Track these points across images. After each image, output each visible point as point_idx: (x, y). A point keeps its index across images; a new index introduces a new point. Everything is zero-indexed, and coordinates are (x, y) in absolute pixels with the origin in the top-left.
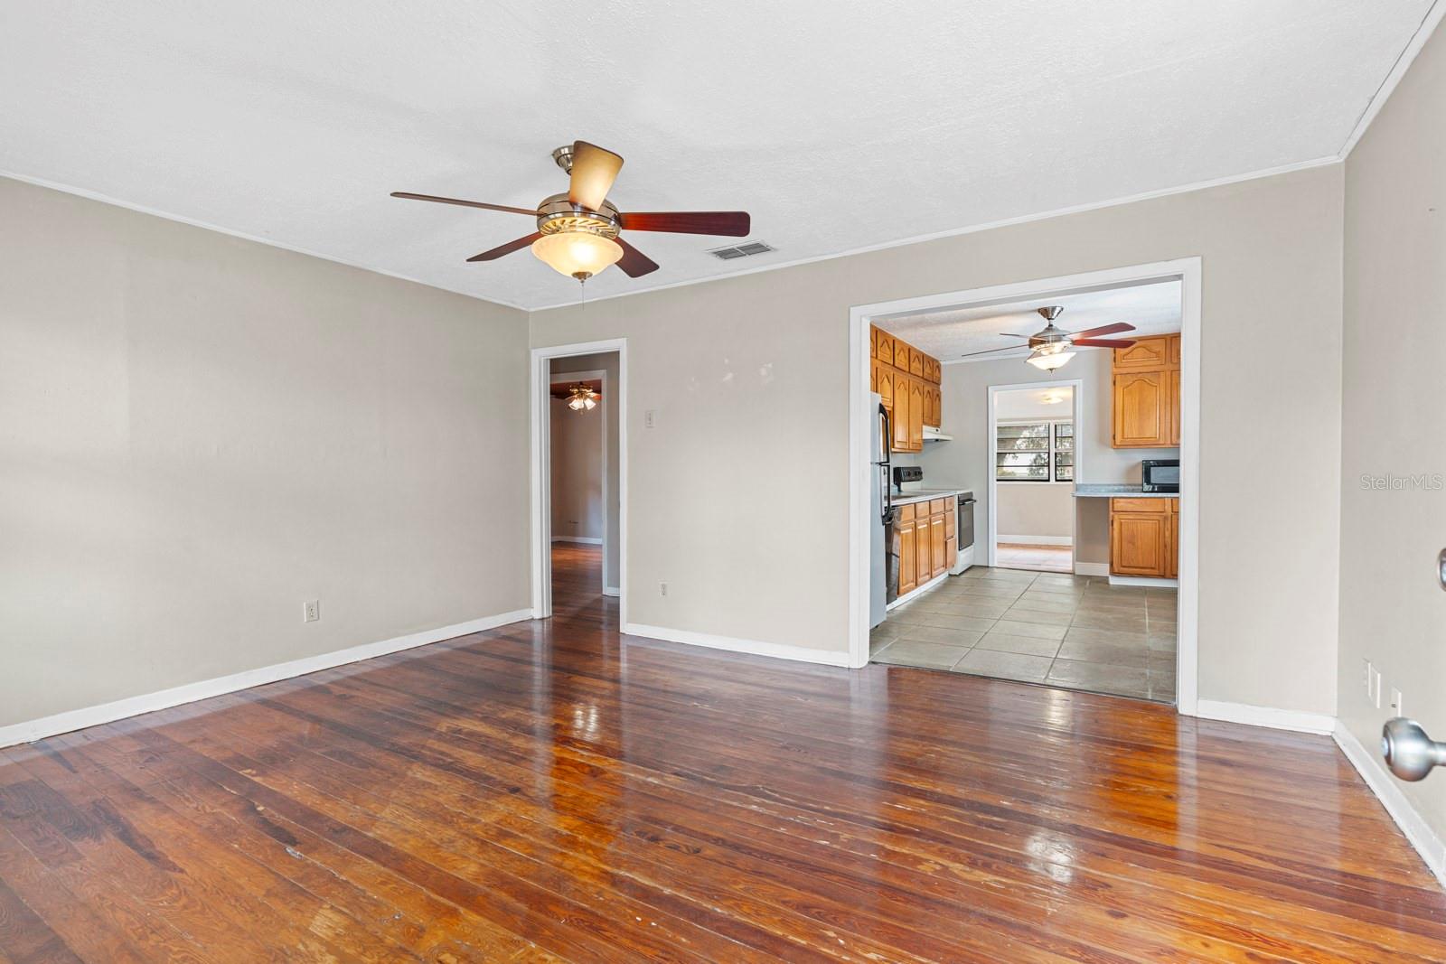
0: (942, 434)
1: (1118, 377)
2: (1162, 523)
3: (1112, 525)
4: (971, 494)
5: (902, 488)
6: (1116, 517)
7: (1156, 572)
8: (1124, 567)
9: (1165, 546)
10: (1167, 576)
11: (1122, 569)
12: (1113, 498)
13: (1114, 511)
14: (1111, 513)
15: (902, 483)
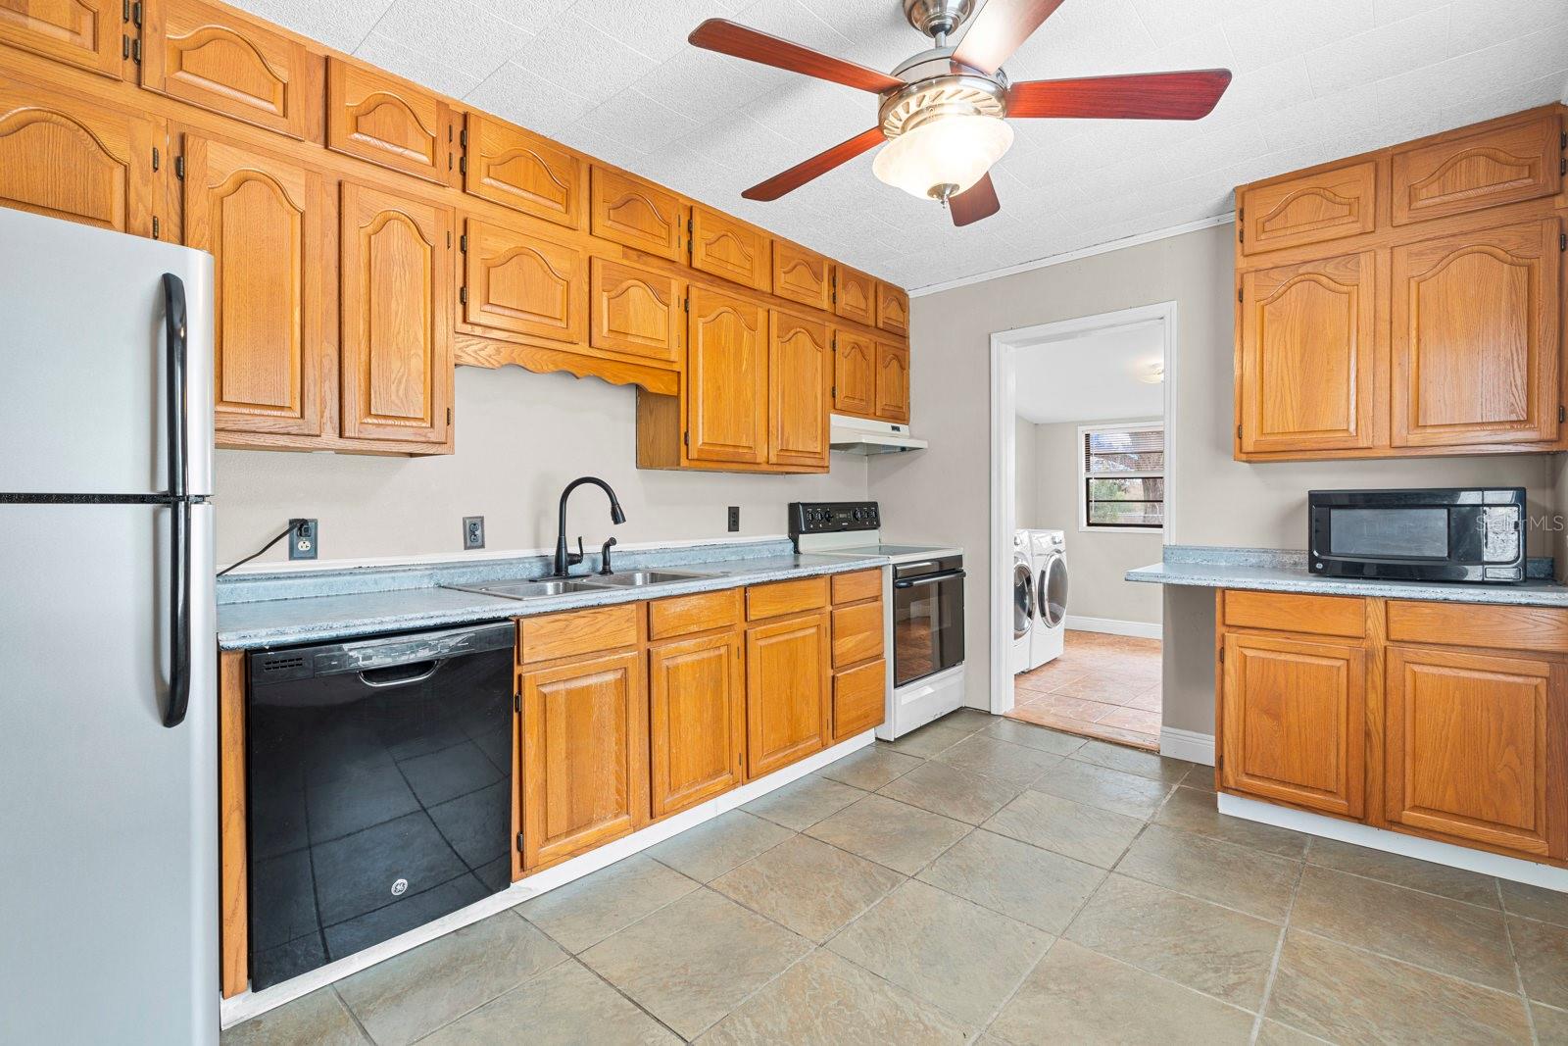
0: (911, 437)
1: (1250, 282)
2: (1357, 668)
3: (1222, 661)
4: (959, 559)
5: (801, 548)
6: (1232, 638)
7: (1340, 803)
8: (1253, 776)
9: (1368, 734)
10: (1372, 818)
11: (1246, 780)
12: (1224, 590)
13: (1224, 624)
14: (1220, 629)
15: (801, 536)
